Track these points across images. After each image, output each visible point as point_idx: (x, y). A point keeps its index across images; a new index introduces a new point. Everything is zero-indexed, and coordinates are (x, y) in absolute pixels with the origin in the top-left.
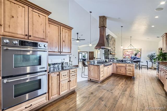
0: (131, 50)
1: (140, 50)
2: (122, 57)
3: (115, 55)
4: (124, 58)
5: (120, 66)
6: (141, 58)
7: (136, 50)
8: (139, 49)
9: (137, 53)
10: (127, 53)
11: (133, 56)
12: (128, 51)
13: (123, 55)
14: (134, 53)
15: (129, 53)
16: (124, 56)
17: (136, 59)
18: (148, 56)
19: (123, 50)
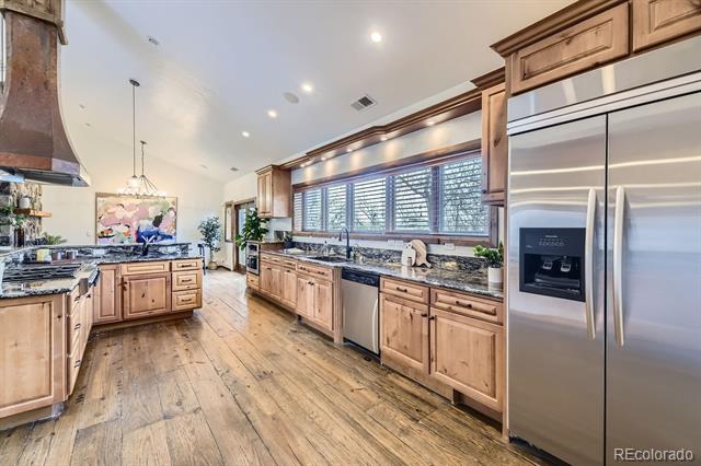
0: (139, 201)
1: (173, 203)
2: (92, 233)
3: (40, 218)
4: (102, 236)
5: (140, 277)
6: (175, 234)
7: (157, 203)
8: (169, 200)
9: (161, 216)
10: (120, 213)
11: (147, 225)
12: (123, 203)
13: (98, 219)
14: (153, 216)
15: (129, 215)
16: (101, 228)
17: (159, 238)
18: (200, 227)
19: (98, 195)
